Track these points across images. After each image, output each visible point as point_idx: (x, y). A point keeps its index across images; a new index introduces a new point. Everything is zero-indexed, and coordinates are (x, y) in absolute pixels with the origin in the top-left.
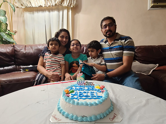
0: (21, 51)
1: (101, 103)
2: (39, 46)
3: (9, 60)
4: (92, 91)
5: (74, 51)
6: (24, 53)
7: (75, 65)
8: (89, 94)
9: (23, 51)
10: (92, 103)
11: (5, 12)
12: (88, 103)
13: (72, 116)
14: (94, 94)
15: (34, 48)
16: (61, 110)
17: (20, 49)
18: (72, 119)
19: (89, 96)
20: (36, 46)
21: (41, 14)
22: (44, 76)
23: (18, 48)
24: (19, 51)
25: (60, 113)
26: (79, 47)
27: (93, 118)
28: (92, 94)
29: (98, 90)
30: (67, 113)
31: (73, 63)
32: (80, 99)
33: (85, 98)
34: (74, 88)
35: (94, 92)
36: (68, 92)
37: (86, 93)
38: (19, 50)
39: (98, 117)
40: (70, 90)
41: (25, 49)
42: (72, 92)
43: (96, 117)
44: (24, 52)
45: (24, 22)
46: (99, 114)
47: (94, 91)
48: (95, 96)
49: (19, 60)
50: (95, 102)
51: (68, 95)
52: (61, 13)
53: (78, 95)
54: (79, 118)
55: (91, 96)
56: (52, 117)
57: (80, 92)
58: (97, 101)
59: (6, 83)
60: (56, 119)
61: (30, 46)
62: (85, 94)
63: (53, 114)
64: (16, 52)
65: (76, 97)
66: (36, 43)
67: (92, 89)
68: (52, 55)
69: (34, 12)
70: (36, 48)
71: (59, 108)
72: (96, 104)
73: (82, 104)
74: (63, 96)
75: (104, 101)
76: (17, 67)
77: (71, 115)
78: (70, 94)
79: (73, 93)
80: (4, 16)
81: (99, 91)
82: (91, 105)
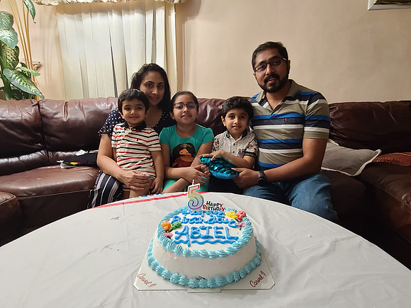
0: (56, 116)
1: (234, 252)
2: (99, 103)
3: (30, 138)
4: (219, 225)
5: (183, 120)
6: (63, 122)
7: (184, 152)
8: (212, 233)
9: (61, 116)
10: (217, 252)
11: (11, 18)
12: (209, 253)
13: (178, 278)
14: (221, 233)
15: (87, 109)
16: (156, 265)
17: (55, 112)
18: (177, 284)
19: (212, 238)
20: (92, 102)
21: (98, 20)
22: (114, 179)
23: (48, 109)
24: (52, 118)
25: (154, 270)
26: (193, 111)
27: (218, 282)
28: (217, 233)
29: (231, 223)
30: (166, 271)
31: (180, 148)
32: (193, 242)
33: (203, 240)
34: (181, 216)
35: (222, 228)
36: (169, 227)
37: (205, 229)
38: (52, 115)
39: (228, 280)
40: (173, 222)
41: (66, 111)
42: (176, 227)
43: (223, 278)
44: (65, 120)
45: (58, 39)
46: (231, 274)
47: (223, 225)
48: (224, 238)
49: (52, 138)
50: (222, 252)
51: (168, 234)
52: (149, 17)
53: (190, 234)
54: (191, 282)
55: (216, 237)
56: (137, 279)
57: (194, 228)
58: (226, 248)
59: (30, 195)
60: (146, 282)
61: (78, 104)
62: (204, 233)
63: (139, 273)
64: (45, 120)
65: (184, 238)
66: (92, 95)
67: (220, 220)
68: (130, 131)
69: (83, 15)
70: (92, 108)
71: (150, 261)
72: (225, 255)
73: (197, 255)
74: (159, 237)
75: (240, 247)
76: (50, 154)
77: (174, 275)
78: (173, 232)
79: (180, 230)
80: (10, 28)
81: (234, 225)
82: (215, 256)
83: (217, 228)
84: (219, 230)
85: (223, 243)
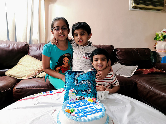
8: (90, 109)
14: (94, 108)
19: (92, 111)
32: (87, 115)
33: (90, 113)
37: (86, 108)
48: (97, 110)
50: (101, 115)
51: (72, 115)
57: (81, 109)
65: (82, 114)
67: (88, 103)
79: (76, 112)
81: (95, 104)
82: (100, 118)
83: (91, 107)
84: (92, 108)
85: (98, 112)
